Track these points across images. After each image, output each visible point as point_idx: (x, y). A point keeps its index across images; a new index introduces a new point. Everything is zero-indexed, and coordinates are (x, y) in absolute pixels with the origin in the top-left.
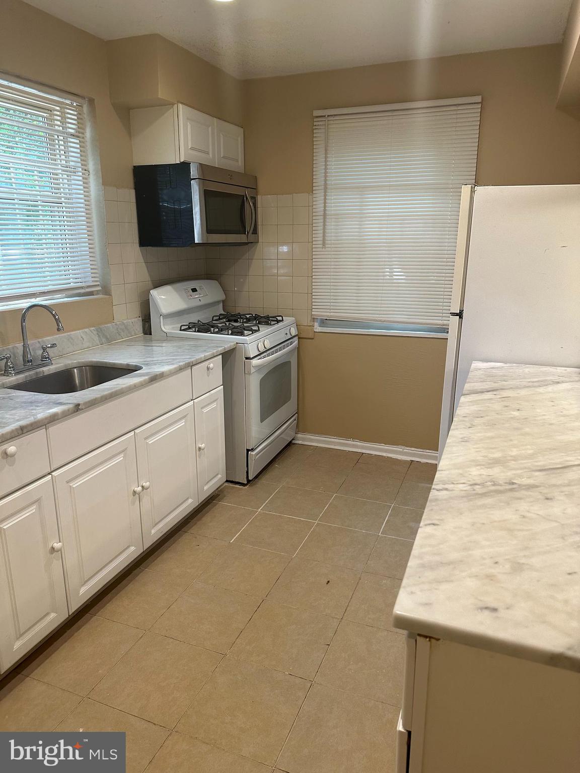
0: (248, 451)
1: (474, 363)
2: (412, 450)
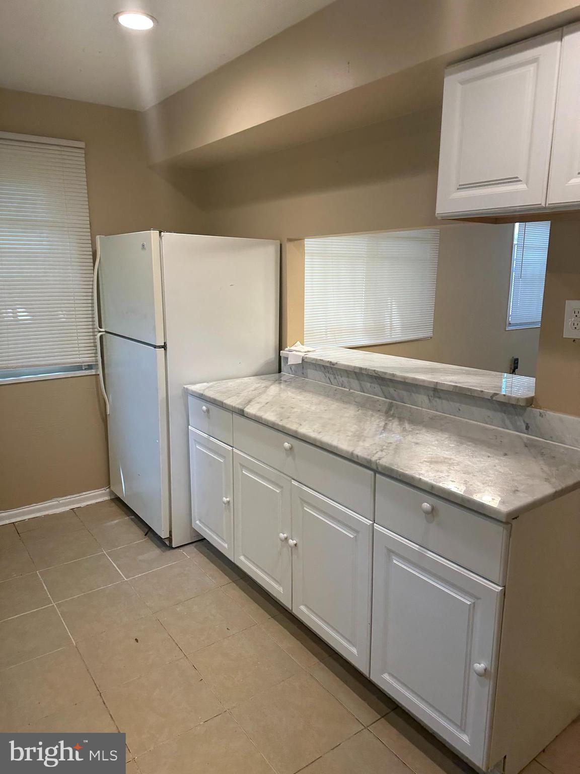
1: (186, 386)
2: (68, 498)
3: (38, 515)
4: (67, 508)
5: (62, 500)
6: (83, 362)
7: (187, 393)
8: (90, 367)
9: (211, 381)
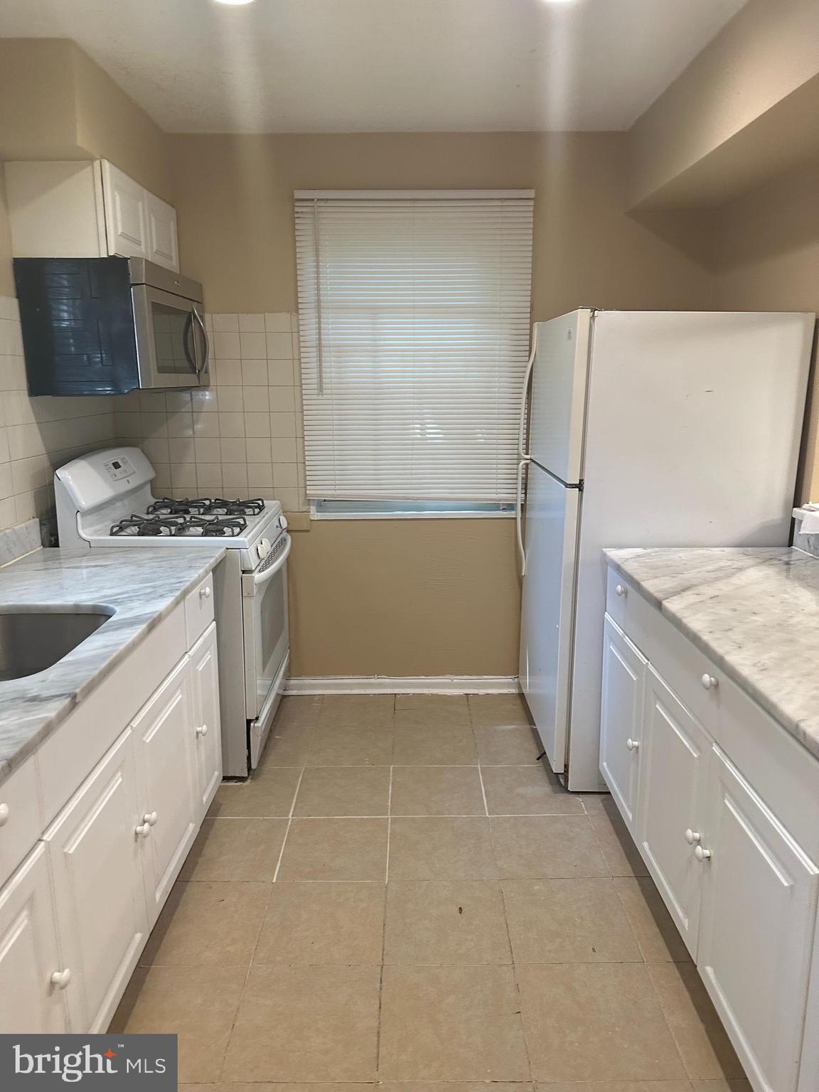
0: (249, 722)
1: (604, 550)
2: (465, 679)
3: (426, 691)
4: (461, 692)
5: (457, 679)
6: (500, 500)
7: (606, 562)
8: (511, 507)
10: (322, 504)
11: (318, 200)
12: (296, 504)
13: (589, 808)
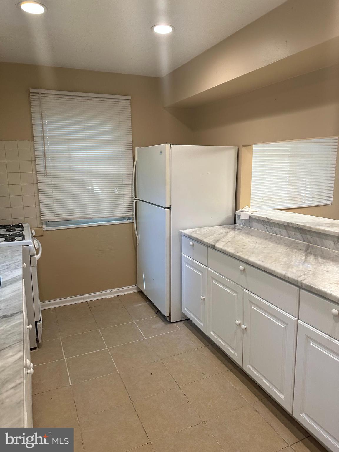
0: (36, 322)
1: (181, 231)
2: (116, 290)
3: (100, 298)
4: (115, 295)
5: (113, 290)
6: (126, 216)
7: (181, 235)
8: (129, 219)
9: (195, 228)
10: (48, 223)
11: (41, 93)
12: (36, 224)
13: (181, 328)
